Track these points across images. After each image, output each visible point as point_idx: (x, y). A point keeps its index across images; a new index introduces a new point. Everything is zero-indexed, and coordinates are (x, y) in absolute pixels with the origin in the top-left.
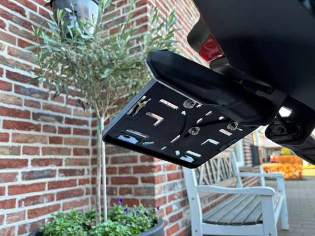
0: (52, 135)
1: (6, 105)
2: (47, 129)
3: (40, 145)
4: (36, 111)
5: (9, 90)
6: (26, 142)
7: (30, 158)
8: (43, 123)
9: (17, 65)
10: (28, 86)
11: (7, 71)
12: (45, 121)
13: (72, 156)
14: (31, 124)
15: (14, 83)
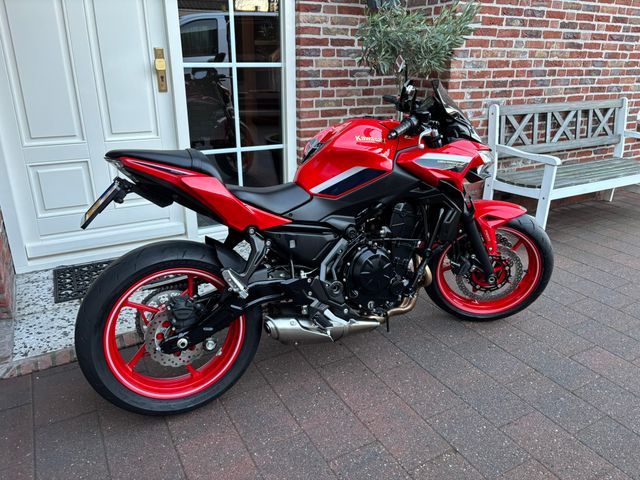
0: (365, 88)
1: (331, 69)
2: (361, 83)
3: (355, 97)
4: (352, 68)
5: (333, 56)
6: (346, 96)
7: (348, 108)
8: (357, 79)
9: (338, 31)
10: (346, 48)
11: (332, 40)
12: (359, 76)
13: (381, 105)
14: (349, 81)
15: (336, 48)
